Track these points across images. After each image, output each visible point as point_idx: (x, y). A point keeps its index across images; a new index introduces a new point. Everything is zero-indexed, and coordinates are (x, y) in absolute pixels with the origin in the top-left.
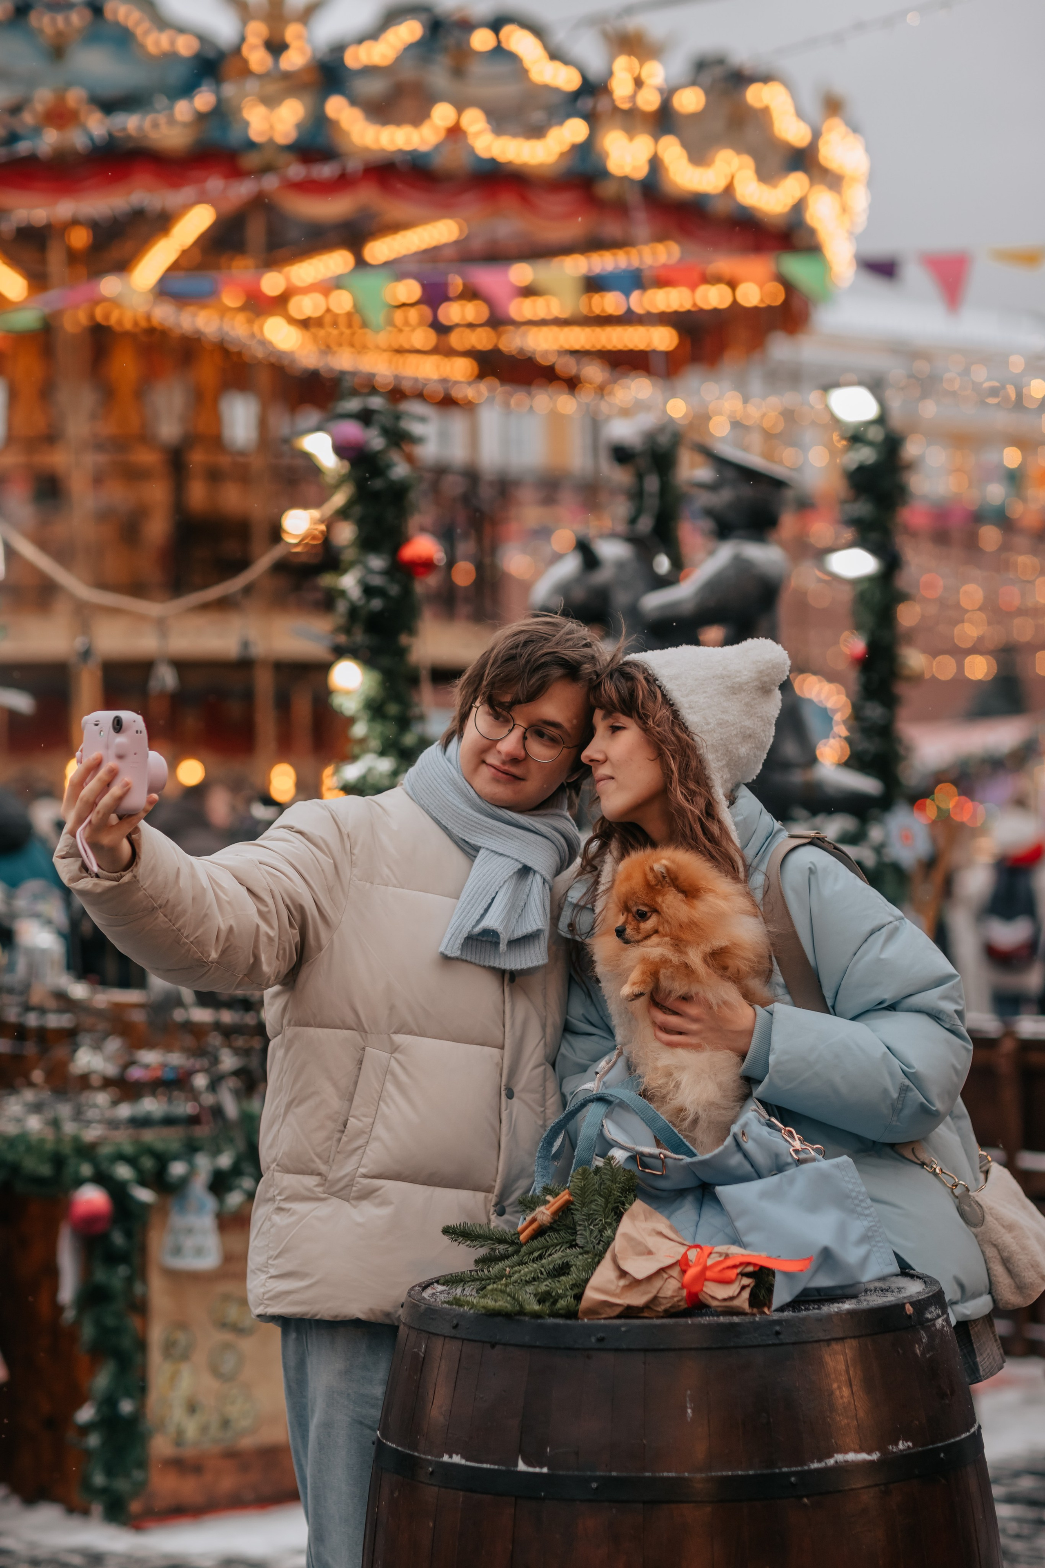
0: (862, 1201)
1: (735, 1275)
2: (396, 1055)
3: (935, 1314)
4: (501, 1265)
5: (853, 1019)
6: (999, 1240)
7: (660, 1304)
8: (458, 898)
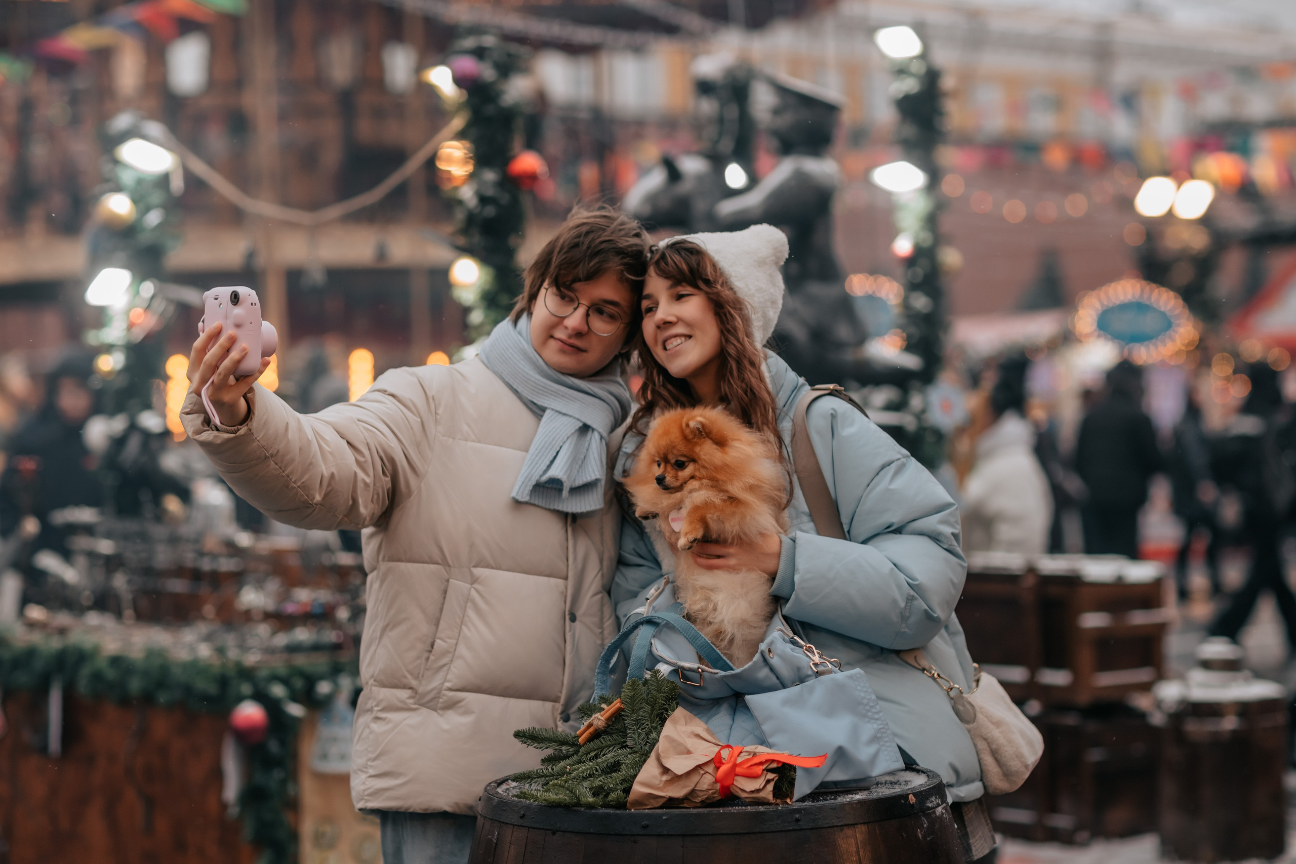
0: (872, 707)
1: (761, 771)
2: (476, 586)
3: (935, 803)
4: (562, 764)
5: (864, 542)
6: (989, 735)
7: (698, 796)
8: (527, 451)
